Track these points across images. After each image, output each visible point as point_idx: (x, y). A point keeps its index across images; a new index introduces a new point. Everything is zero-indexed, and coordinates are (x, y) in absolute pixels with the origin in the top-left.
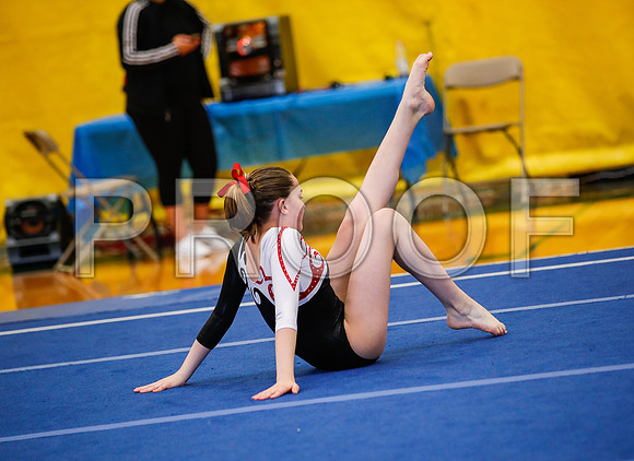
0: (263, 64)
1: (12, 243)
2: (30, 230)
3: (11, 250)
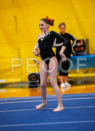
0: (82, 48)
1: (29, 82)
2: (33, 79)
3: (29, 83)
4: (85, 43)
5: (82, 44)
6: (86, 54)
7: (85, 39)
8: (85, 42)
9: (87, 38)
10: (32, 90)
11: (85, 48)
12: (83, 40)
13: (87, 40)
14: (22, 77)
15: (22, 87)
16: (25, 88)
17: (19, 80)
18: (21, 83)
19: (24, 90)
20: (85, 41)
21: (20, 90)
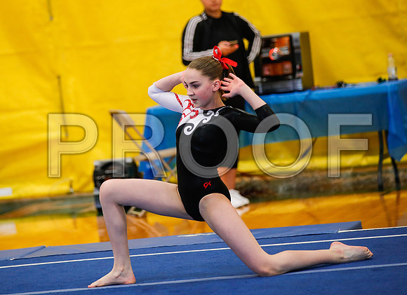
0: (288, 66)
1: (97, 193)
4: (298, 47)
5: (285, 52)
6: (300, 86)
7: (296, 35)
8: (295, 44)
11: (298, 67)
12: (290, 37)
13: (305, 36)
14: (72, 177)
15: (72, 214)
16: (82, 215)
17: (61, 187)
18: (68, 197)
19: (80, 221)
20: (297, 41)
21: (66, 223)
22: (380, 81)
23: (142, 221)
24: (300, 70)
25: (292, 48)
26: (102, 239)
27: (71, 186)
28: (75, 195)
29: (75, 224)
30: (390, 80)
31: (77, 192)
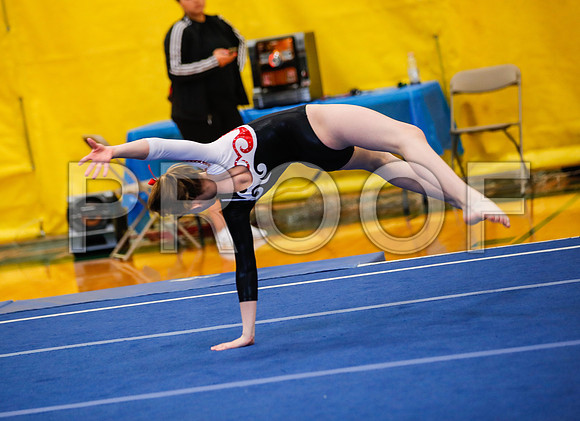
0: (291, 74)
2: (90, 222)
4: (303, 51)
5: (288, 56)
7: (300, 36)
8: (299, 47)
9: (309, 28)
10: (88, 269)
11: (303, 74)
12: (293, 39)
13: (310, 37)
14: (43, 217)
15: (45, 261)
16: (56, 262)
17: (29, 230)
18: (38, 241)
19: (54, 269)
20: (301, 42)
21: (37, 273)
22: (401, 85)
23: (127, 265)
24: (307, 77)
25: (295, 51)
26: (81, 289)
27: (41, 228)
28: (48, 238)
29: (48, 272)
30: (412, 84)
31: (50, 234)
